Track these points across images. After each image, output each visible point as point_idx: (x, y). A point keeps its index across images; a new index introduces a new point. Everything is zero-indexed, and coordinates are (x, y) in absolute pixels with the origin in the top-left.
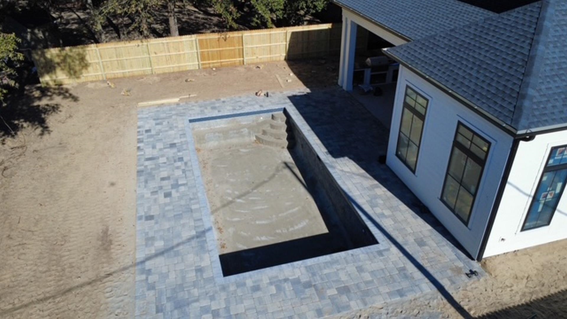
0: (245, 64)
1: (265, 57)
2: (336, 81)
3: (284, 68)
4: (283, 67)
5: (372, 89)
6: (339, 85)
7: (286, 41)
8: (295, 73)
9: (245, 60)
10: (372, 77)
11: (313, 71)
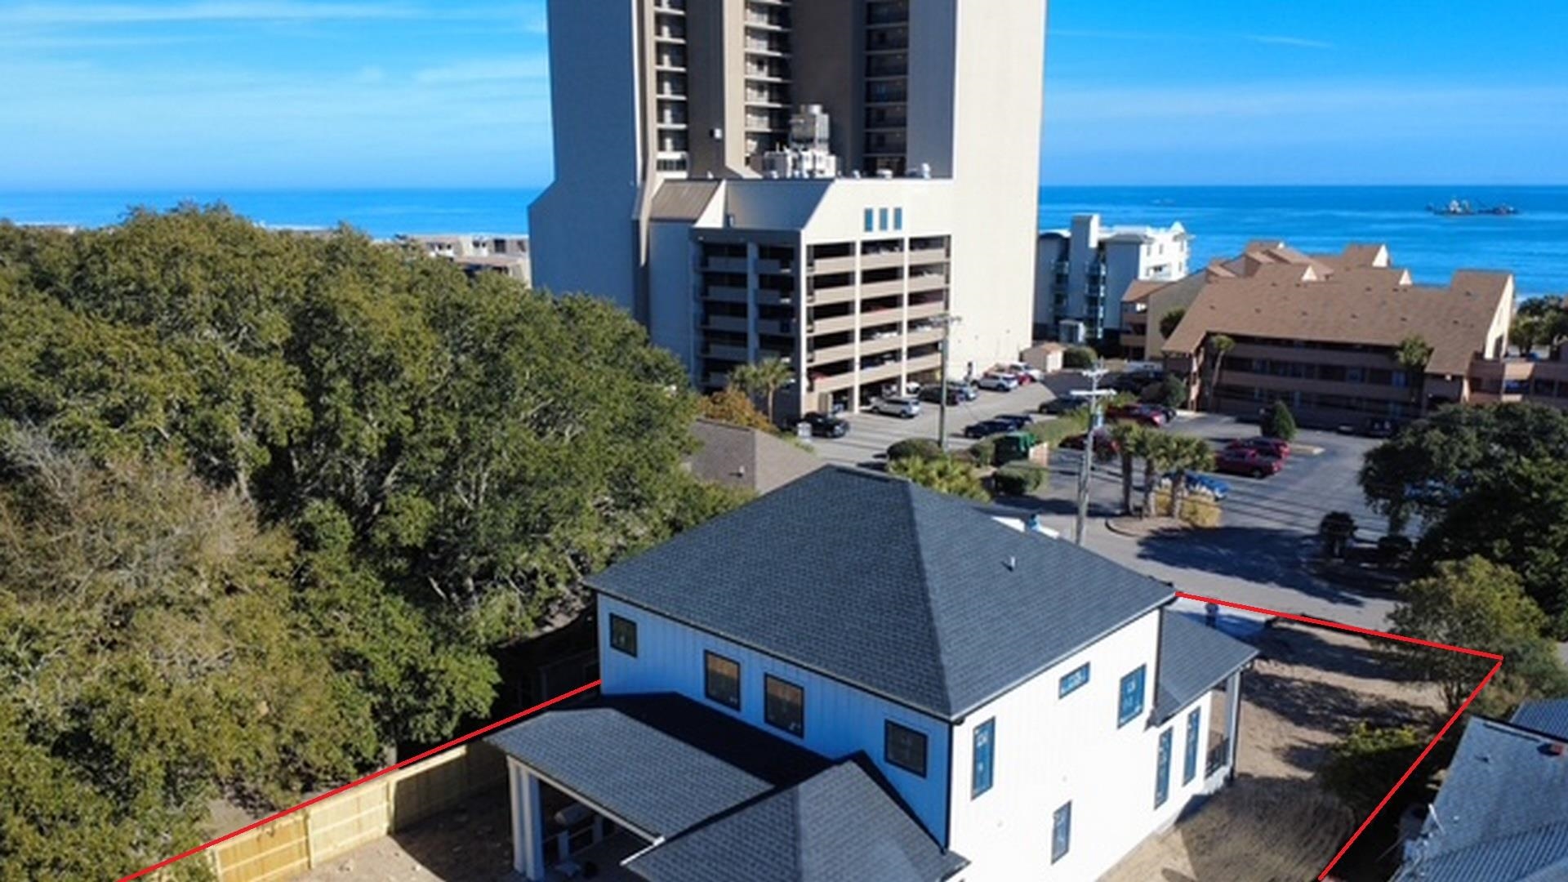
0: (313, 866)
1: (350, 841)
2: (507, 862)
3: (397, 855)
4: (392, 854)
5: (578, 867)
6: (516, 872)
7: (388, 799)
8: (423, 863)
9: (313, 861)
10: (571, 843)
11: (456, 849)
